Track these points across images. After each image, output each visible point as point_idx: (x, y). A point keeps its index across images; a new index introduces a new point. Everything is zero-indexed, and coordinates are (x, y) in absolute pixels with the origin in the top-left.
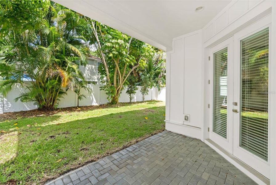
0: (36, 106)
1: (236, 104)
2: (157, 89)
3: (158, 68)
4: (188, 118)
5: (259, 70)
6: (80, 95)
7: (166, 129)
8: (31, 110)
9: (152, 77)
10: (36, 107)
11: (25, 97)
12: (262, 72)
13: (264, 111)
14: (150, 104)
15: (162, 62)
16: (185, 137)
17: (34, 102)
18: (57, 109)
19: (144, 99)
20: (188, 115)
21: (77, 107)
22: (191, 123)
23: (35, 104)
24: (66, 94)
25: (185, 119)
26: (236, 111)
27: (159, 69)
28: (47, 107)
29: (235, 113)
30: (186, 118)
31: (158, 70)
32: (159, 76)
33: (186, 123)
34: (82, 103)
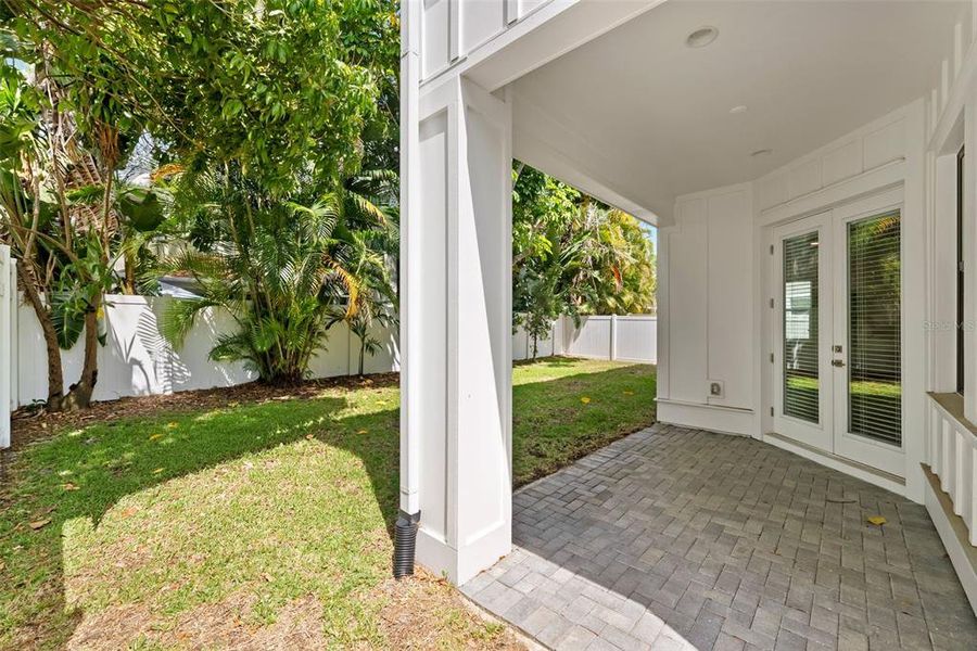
0: (250, 373)
1: (839, 349)
2: (572, 322)
3: (571, 255)
4: (719, 389)
5: (882, 278)
6: (366, 341)
7: (658, 419)
8: (237, 383)
9: (554, 283)
10: (250, 376)
11: (222, 349)
12: (887, 272)
13: (893, 379)
14: (556, 366)
15: (585, 237)
16: (713, 434)
17: (244, 362)
18: (309, 383)
19: (535, 351)
20: (719, 383)
21: (358, 376)
22: (730, 399)
23: (246, 367)
24: (326, 337)
25: (713, 392)
26: (838, 364)
27: (575, 260)
28: (289, 375)
29: (836, 368)
30: (716, 390)
31: (574, 263)
32: (574, 280)
33: (715, 401)
34: (372, 365)
